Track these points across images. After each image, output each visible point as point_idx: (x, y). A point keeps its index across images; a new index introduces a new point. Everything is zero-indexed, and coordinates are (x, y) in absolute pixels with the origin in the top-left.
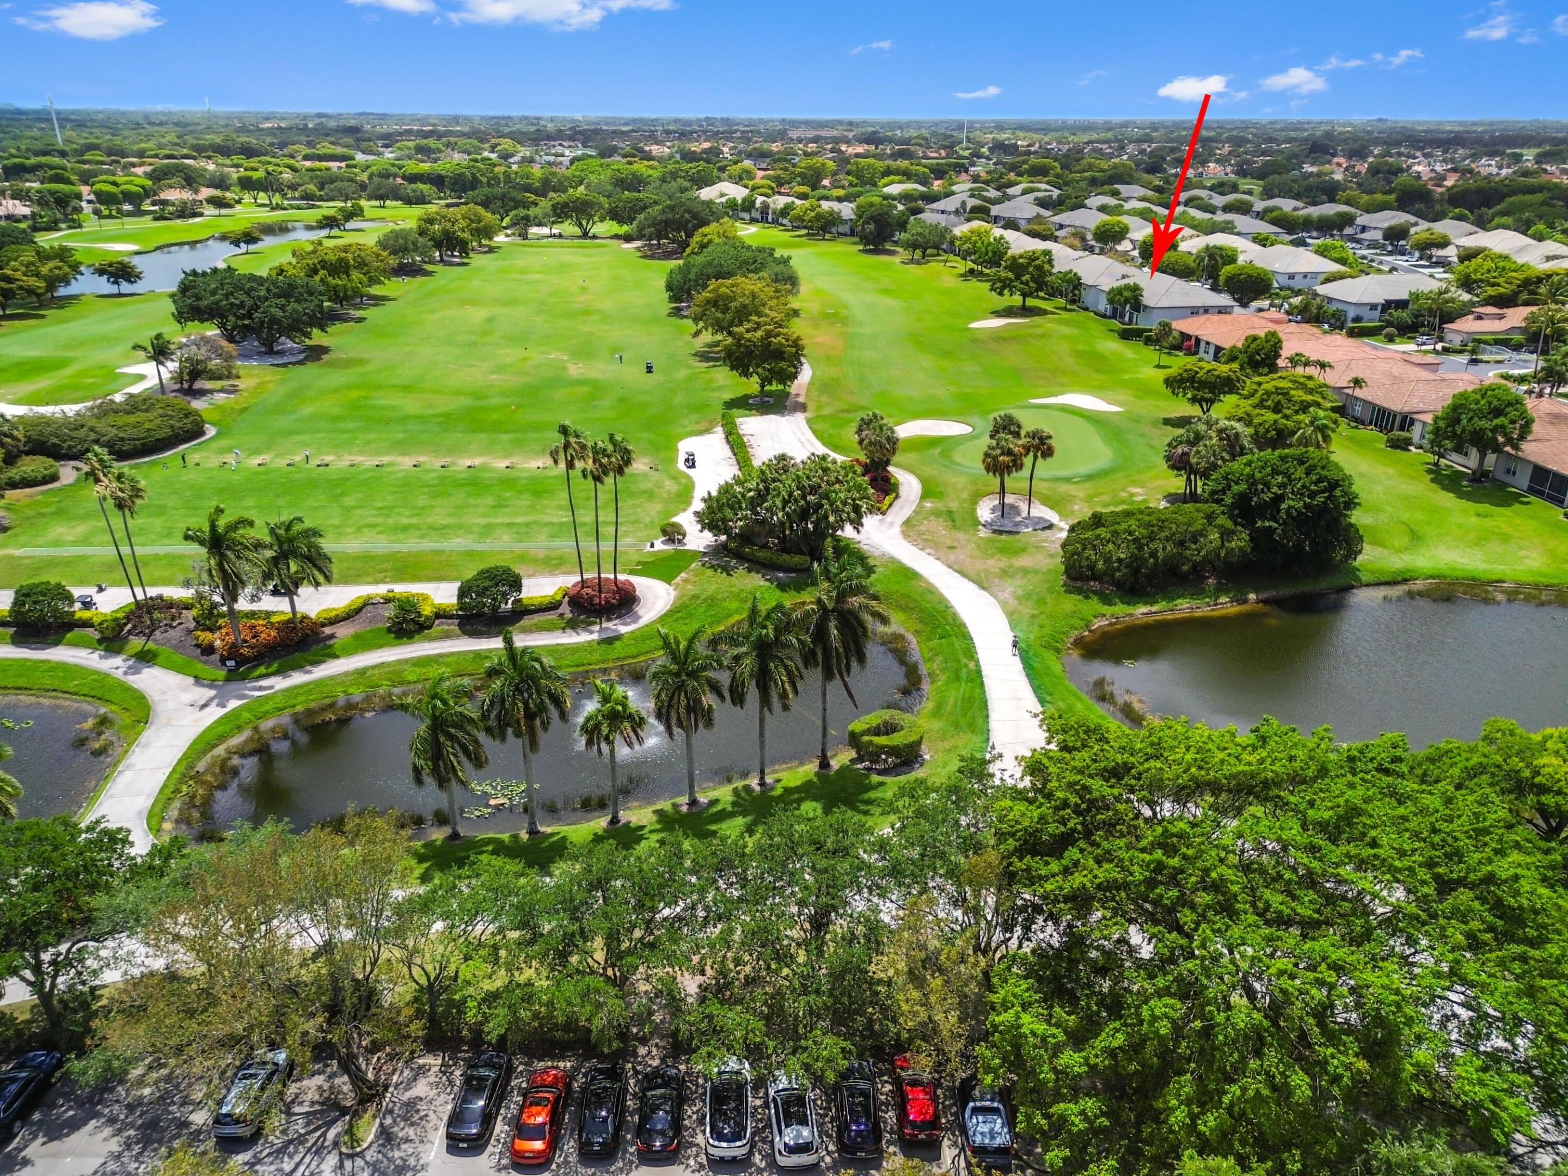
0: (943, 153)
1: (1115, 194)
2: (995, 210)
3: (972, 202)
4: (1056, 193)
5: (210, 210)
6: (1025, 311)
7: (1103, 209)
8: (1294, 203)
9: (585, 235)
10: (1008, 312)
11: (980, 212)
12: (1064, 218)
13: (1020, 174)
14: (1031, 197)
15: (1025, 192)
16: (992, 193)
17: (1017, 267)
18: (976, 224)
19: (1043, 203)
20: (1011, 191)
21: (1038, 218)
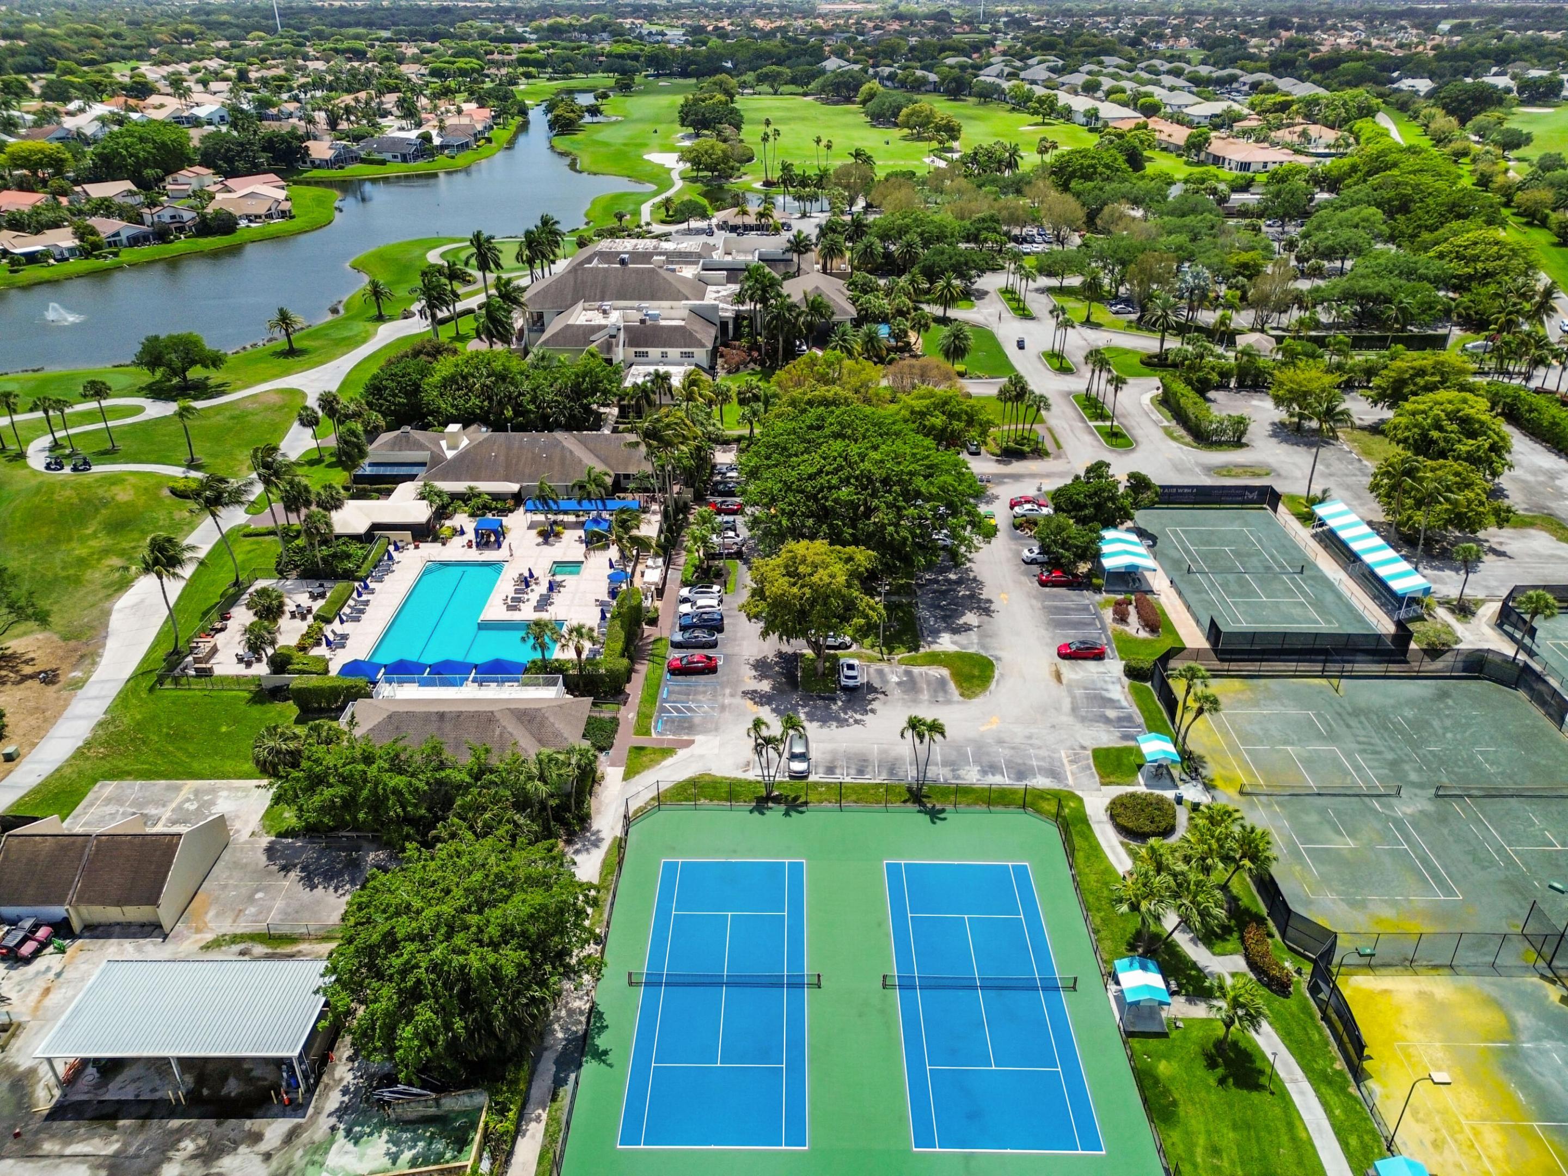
0: (967, 28)
1: (1100, 63)
2: (1022, 75)
3: (1007, 70)
4: (1061, 63)
5: (523, 80)
6: (1044, 124)
7: (1089, 73)
8: (1209, 68)
9: (775, 93)
10: (1036, 124)
11: (1013, 75)
12: (1065, 79)
13: (1034, 49)
14: (1044, 65)
15: (1040, 63)
16: (1018, 64)
17: (1040, 101)
18: (1014, 82)
19: (1052, 70)
20: (1030, 62)
21: (1049, 79)
